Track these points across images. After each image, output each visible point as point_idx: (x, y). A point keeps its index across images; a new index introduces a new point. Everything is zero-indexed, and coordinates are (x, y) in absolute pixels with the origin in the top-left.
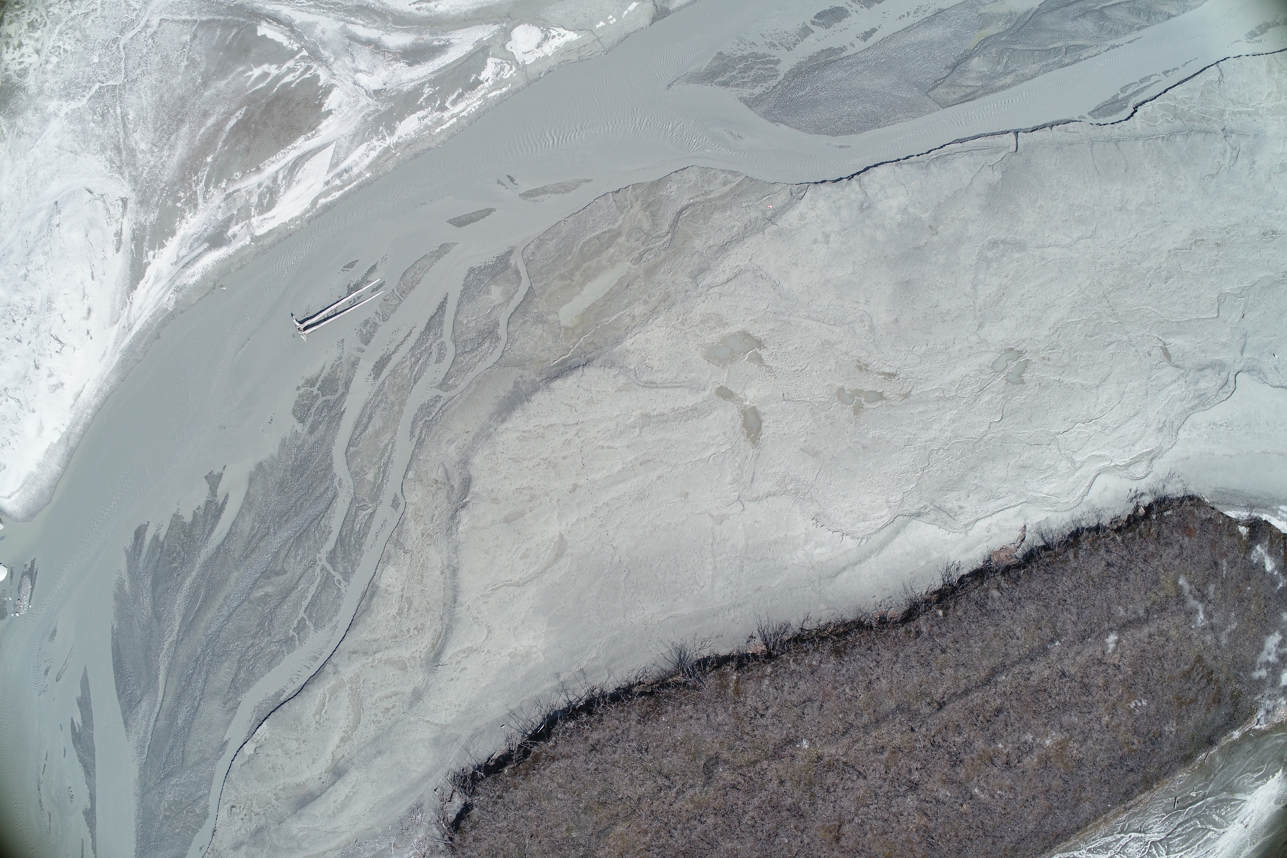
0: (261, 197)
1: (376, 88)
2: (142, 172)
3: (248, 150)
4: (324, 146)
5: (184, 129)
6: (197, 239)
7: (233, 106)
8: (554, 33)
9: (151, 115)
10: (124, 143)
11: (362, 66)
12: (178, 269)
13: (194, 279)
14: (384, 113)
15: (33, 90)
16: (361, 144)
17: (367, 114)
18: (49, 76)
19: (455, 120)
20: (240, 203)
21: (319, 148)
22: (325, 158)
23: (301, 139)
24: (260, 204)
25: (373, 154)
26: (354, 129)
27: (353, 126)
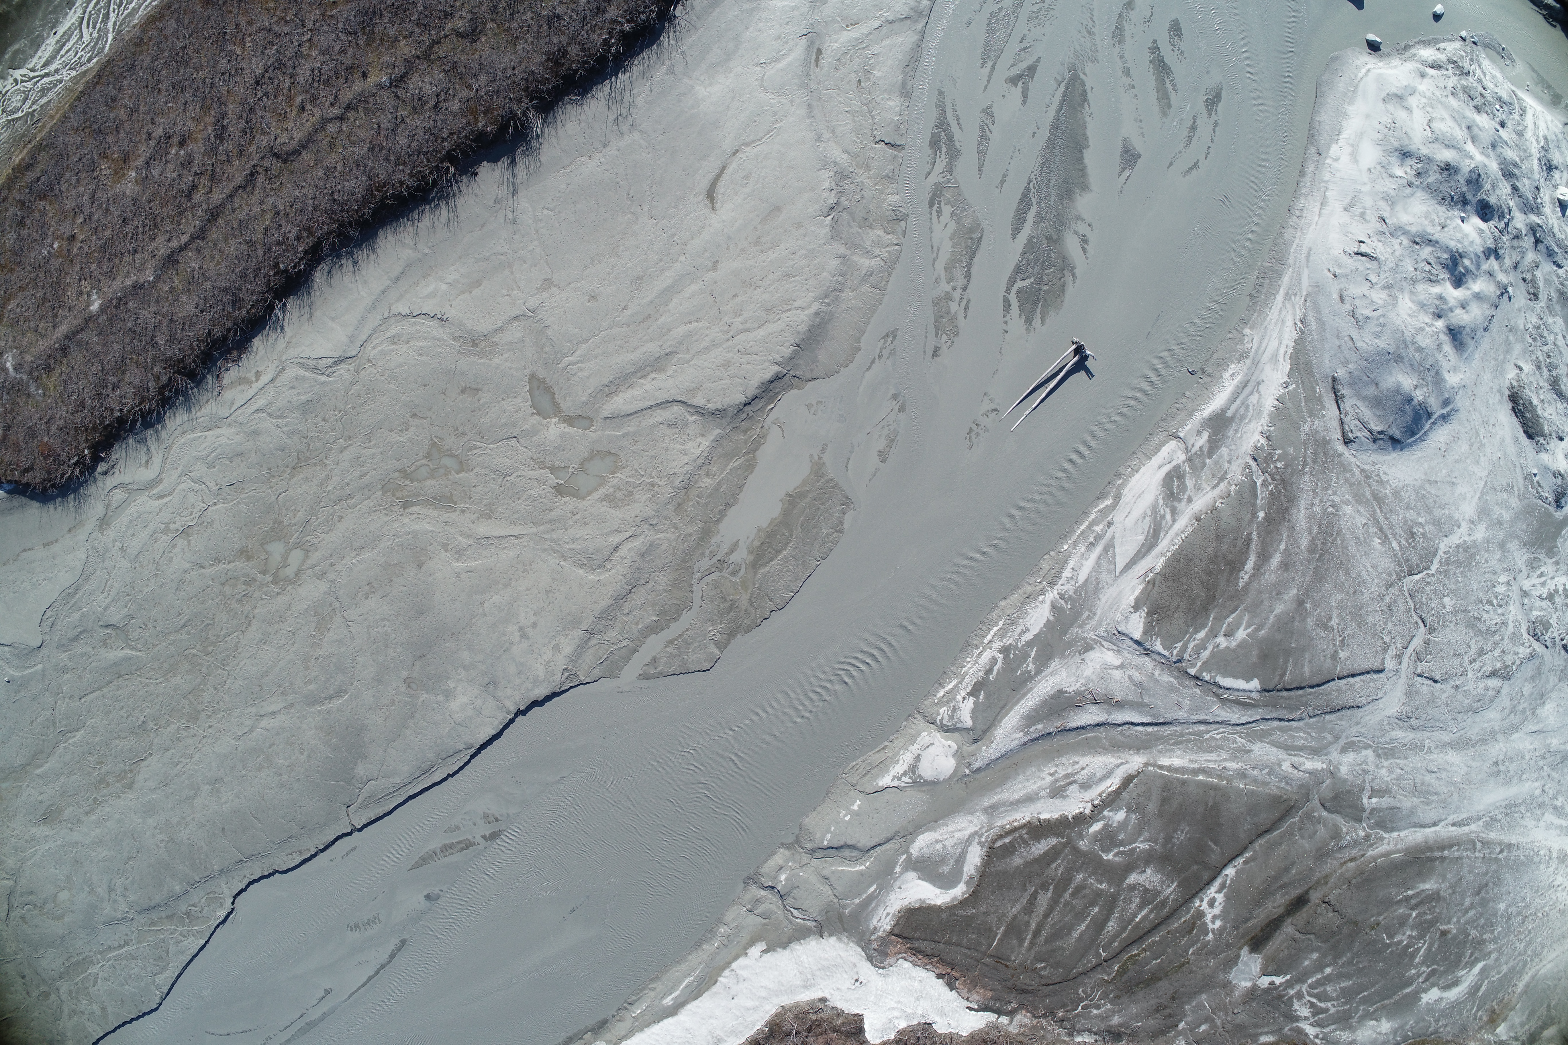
0: (1183, 488)
1: (1091, 652)
2: (1337, 478)
3: (1219, 538)
4: (1128, 566)
5: (1306, 542)
6: (1242, 418)
7: (1255, 585)
8: (906, 779)
9: (1352, 548)
10: (1373, 507)
11: (1117, 674)
12: (1254, 378)
13: (1230, 372)
14: (1071, 625)
15: (1513, 545)
16: (1086, 581)
17: (1092, 619)
18: (1499, 567)
19: (986, 641)
20: (1206, 473)
21: (1135, 563)
22: (1124, 552)
23: (1159, 567)
24: (1181, 477)
25: (1067, 573)
26: (1101, 596)
27: (1104, 600)
